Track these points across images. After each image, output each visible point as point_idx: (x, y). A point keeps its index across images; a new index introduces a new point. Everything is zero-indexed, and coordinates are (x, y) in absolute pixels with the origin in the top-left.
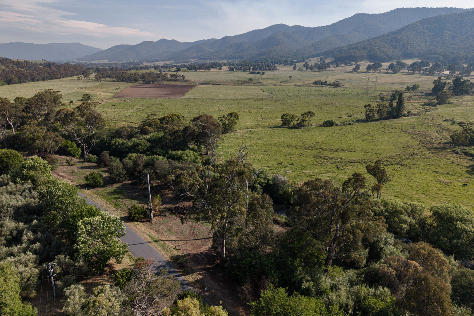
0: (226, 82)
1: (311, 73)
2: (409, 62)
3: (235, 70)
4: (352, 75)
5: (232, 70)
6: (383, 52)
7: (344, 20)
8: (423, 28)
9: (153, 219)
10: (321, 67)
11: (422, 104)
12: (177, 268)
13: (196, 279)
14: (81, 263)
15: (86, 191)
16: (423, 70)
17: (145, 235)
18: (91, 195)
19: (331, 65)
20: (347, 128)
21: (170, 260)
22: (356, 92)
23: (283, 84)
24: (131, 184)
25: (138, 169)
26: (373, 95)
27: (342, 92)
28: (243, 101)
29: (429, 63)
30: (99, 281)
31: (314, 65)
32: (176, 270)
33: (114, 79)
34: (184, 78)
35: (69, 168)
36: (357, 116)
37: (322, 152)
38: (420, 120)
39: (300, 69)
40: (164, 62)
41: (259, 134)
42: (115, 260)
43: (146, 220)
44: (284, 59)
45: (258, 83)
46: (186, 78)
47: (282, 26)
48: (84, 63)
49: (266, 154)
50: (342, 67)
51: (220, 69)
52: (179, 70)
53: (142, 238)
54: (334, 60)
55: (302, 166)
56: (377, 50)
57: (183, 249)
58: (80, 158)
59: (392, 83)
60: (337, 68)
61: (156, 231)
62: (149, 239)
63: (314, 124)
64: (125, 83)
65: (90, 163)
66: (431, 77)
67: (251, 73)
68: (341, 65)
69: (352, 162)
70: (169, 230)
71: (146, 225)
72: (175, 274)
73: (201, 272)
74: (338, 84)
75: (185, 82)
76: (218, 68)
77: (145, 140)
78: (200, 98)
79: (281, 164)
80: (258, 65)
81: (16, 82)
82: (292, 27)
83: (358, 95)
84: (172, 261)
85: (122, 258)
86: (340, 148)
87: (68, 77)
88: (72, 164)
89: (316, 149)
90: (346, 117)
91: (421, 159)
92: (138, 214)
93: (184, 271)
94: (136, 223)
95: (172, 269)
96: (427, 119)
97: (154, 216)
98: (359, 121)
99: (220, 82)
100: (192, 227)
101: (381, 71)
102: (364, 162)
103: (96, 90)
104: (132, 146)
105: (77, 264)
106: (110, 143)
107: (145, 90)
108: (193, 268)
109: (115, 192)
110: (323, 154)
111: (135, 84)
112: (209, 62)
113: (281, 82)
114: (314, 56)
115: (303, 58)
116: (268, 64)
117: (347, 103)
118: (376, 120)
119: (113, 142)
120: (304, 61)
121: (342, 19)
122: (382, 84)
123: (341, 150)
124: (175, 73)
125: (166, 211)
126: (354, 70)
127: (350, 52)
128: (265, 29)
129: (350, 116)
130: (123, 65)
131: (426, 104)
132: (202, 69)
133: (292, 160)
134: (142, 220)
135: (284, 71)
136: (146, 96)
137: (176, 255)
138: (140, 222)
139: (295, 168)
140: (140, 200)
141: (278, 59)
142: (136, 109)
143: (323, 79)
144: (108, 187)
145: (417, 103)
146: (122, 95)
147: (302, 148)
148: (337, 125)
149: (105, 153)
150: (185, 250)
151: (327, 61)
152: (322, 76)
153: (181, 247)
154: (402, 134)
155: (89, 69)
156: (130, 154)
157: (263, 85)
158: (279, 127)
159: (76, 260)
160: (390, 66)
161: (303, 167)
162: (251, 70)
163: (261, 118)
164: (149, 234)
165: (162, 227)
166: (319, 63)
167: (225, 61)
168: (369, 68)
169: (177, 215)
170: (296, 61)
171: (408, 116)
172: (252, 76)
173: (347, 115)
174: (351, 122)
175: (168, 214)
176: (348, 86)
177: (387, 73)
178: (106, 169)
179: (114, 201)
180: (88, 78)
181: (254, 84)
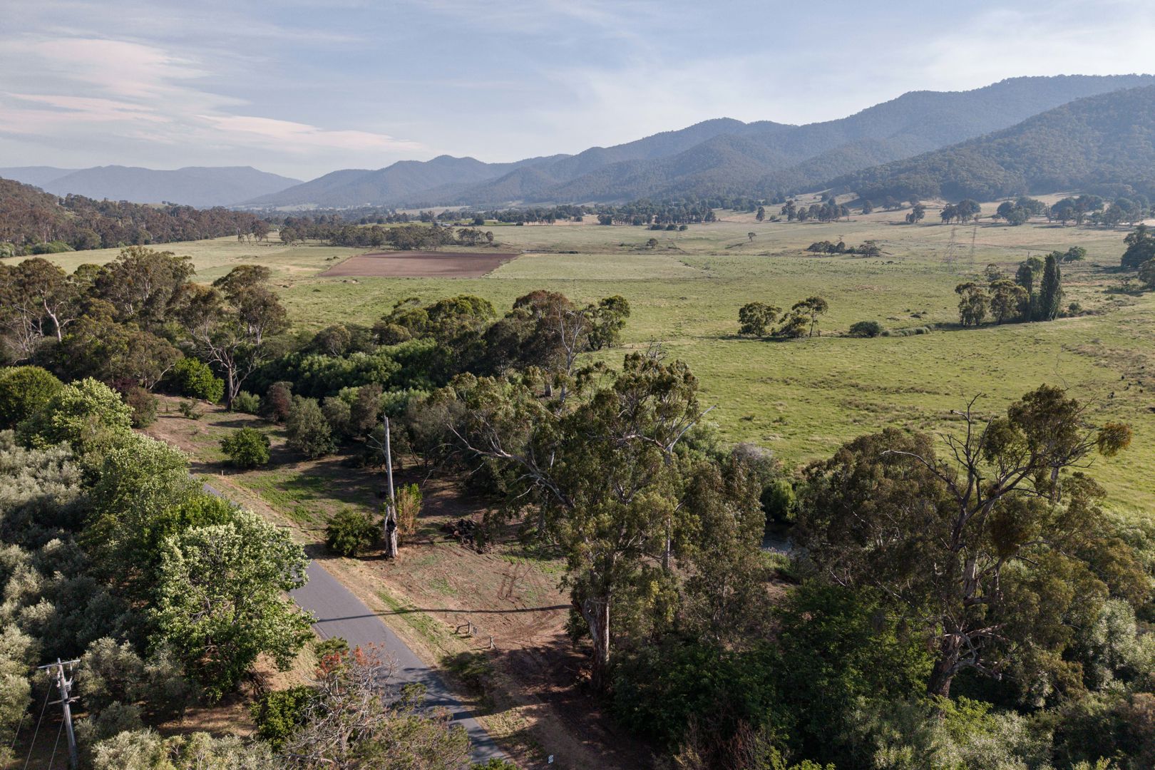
0: (593, 247)
1: (801, 227)
2: (1050, 200)
3: (613, 223)
4: (906, 231)
5: (606, 222)
6: (980, 178)
7: (879, 108)
8: (1079, 120)
9: (396, 551)
10: (826, 213)
11: (1102, 289)
12: (461, 693)
13: (517, 728)
14: (163, 663)
15: (222, 477)
16: (1089, 218)
17: (370, 595)
18: (233, 489)
19: (850, 210)
20: (912, 343)
21: (439, 667)
22: (922, 266)
23: (733, 252)
24: (344, 463)
25: (363, 426)
26: (967, 272)
27: (885, 267)
28: (636, 285)
29: (1100, 201)
30: (220, 724)
31: (807, 209)
32: (458, 698)
33: (324, 241)
34: (491, 239)
35: (185, 424)
36: (936, 316)
37: (859, 393)
38: (1108, 324)
39: (773, 219)
40: (445, 208)
41: (683, 353)
42: (271, 660)
43: (378, 553)
44: (733, 197)
45: (671, 249)
46: (495, 239)
47: (726, 122)
48: (259, 211)
49: (706, 396)
50: (877, 213)
51: (579, 220)
52: (479, 222)
53: (363, 601)
54: (857, 198)
55: (809, 425)
56: (964, 174)
57: (480, 635)
58: (221, 402)
59: (1012, 247)
60: (865, 216)
61: (402, 585)
62: (381, 605)
63: (824, 332)
64: (350, 249)
65: (242, 414)
66: (1110, 232)
67: (654, 228)
68: (875, 210)
69: (945, 419)
70: (442, 582)
71: (377, 567)
72: (453, 710)
73: (534, 707)
74: (872, 249)
75: (492, 248)
76: (573, 218)
77: (387, 354)
78: (528, 277)
79: (749, 419)
80: (669, 212)
81: (97, 244)
82: (752, 124)
83: (927, 271)
84: (444, 669)
85: (293, 656)
86: (906, 386)
87: (219, 236)
88: (194, 415)
89: (841, 387)
90: (906, 318)
91: (1138, 414)
92: (355, 536)
93: (482, 702)
94: (348, 561)
95: (445, 694)
96: (1127, 322)
97: (400, 545)
98: (941, 326)
99: (577, 247)
100: (506, 575)
101: (980, 220)
102: (980, 419)
103: (280, 261)
104: (353, 370)
105: (150, 668)
106: (299, 365)
107: (397, 262)
108: (510, 694)
109: (299, 482)
110: (861, 398)
111: (375, 250)
112: (551, 206)
113: (729, 247)
114: (805, 191)
115: (779, 194)
116: (694, 209)
117: (904, 289)
118: (986, 325)
119: (305, 363)
120: (782, 201)
121: (873, 105)
122: (987, 248)
123: (907, 391)
124: (470, 228)
125: (434, 532)
126: (911, 220)
127: (897, 179)
128: (687, 129)
129: (916, 316)
130: (349, 214)
131: (1112, 290)
132: (536, 221)
133: (778, 412)
134: (366, 554)
135: (733, 223)
136: (397, 273)
137: (460, 651)
138: (358, 558)
139: (789, 430)
140: (364, 503)
141: (719, 198)
142: (373, 299)
143: (834, 240)
144: (280, 470)
145: (1089, 287)
146: (340, 272)
147: (803, 385)
148: (886, 334)
149: (280, 385)
150: (486, 638)
151: (839, 201)
152: (830, 232)
153: (475, 630)
154: (1066, 356)
155: (268, 221)
156: (346, 388)
157: (684, 253)
158: (732, 337)
159: (149, 656)
160: (999, 209)
161: (813, 429)
162: (653, 222)
163: (685, 318)
164: (382, 591)
165: (419, 574)
166: (821, 205)
167: (591, 205)
168: (947, 215)
169: (466, 542)
170: (762, 201)
171: (1071, 316)
172: (656, 234)
173: (909, 313)
174: (924, 329)
175: (440, 539)
176: (897, 255)
177: (995, 225)
178: (282, 429)
179: (295, 504)
180: (264, 240)
181: (661, 251)
